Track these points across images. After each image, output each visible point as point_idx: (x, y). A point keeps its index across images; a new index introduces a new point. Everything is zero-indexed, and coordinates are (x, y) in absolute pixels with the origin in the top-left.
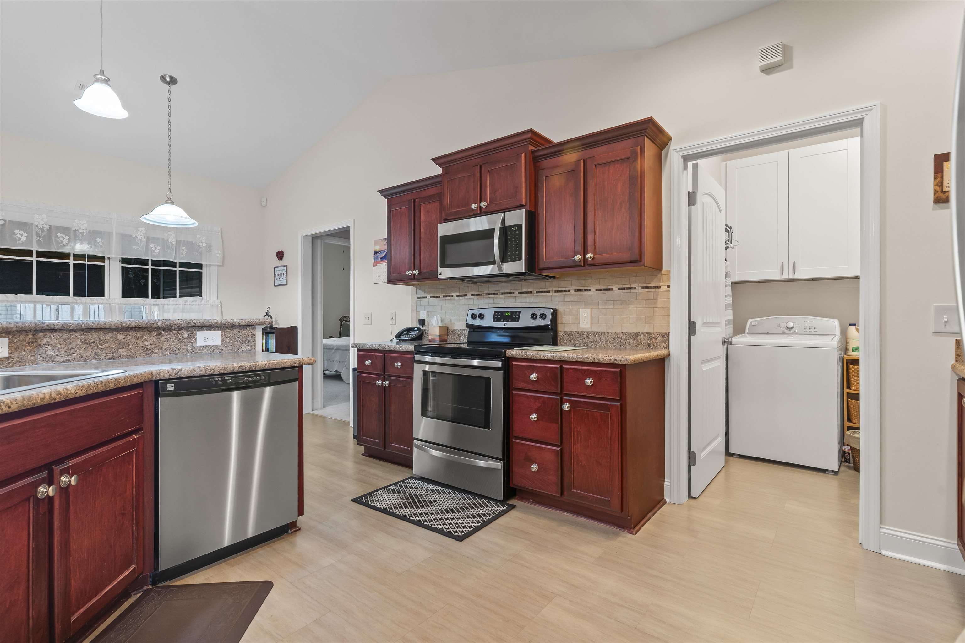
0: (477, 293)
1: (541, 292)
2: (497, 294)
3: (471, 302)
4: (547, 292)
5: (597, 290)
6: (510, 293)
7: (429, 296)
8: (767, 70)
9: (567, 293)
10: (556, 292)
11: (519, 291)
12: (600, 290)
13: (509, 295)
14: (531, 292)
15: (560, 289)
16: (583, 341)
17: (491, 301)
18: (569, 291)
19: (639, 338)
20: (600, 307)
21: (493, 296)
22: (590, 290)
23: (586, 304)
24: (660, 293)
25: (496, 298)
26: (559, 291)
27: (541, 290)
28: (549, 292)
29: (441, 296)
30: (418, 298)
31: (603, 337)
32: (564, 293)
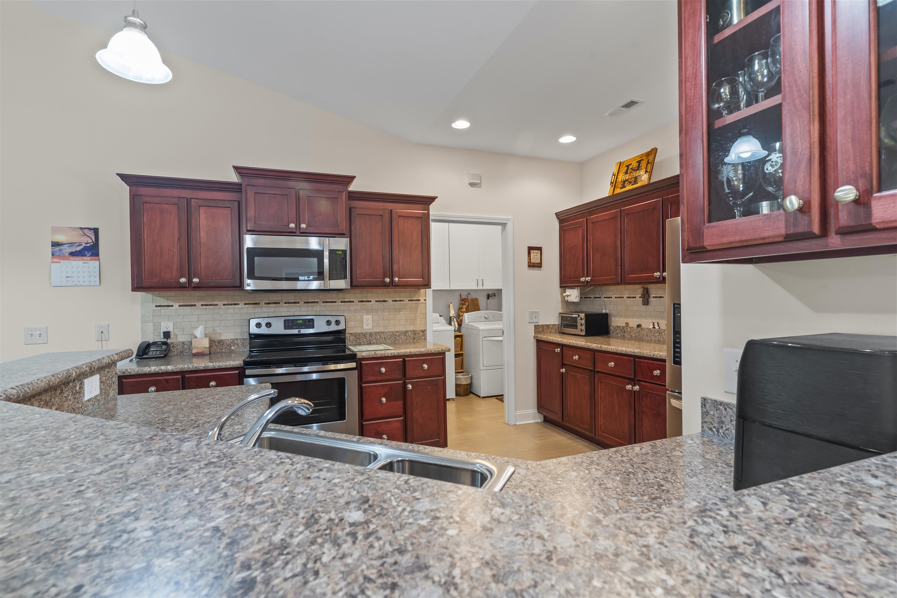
0: (254, 302)
1: (327, 302)
2: (279, 303)
3: (245, 311)
4: (333, 302)
5: (376, 301)
6: (294, 303)
7: (176, 305)
8: (472, 185)
9: (352, 303)
10: (341, 302)
11: (305, 301)
12: (379, 301)
13: (294, 304)
14: (317, 302)
15: (346, 300)
16: (367, 339)
17: (272, 310)
18: (353, 302)
19: (408, 334)
20: (379, 314)
21: (274, 305)
22: (371, 301)
23: (368, 312)
24: (420, 304)
25: (278, 307)
26: (345, 302)
27: (327, 300)
28: (336, 302)
29: (199, 304)
30: (156, 306)
31: (382, 336)
32: (349, 303)
